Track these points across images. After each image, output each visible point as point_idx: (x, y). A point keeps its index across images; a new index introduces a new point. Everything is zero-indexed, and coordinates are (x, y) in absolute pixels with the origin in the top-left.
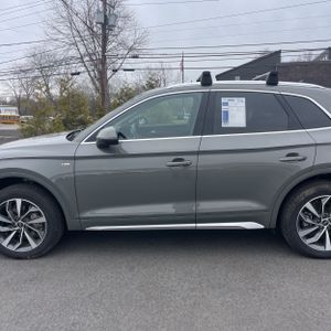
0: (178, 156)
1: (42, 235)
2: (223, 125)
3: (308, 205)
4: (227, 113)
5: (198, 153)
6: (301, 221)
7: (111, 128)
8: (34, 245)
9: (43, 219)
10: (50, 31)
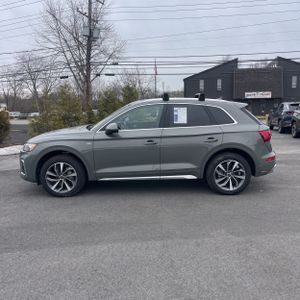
0: (150, 139)
1: (74, 183)
2: (175, 122)
3: (220, 166)
4: (177, 116)
5: (161, 137)
6: (217, 175)
7: (114, 124)
8: (69, 189)
9: (75, 174)
10: (41, 39)
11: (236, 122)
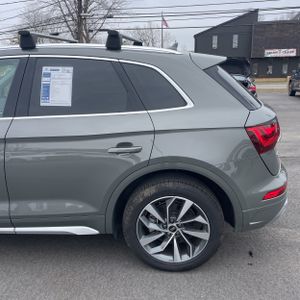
2: (42, 104)
3: (149, 208)
4: (47, 87)
11: (190, 105)
